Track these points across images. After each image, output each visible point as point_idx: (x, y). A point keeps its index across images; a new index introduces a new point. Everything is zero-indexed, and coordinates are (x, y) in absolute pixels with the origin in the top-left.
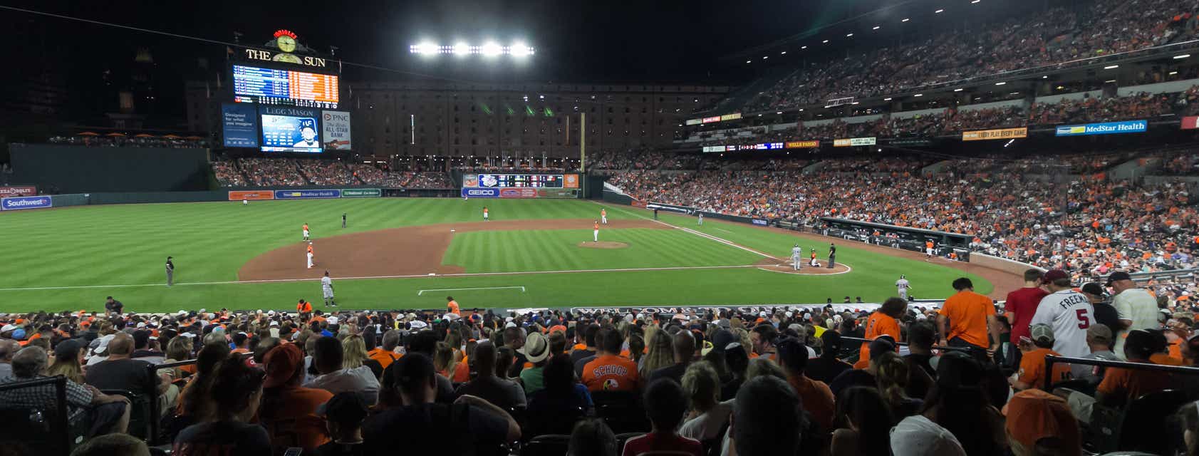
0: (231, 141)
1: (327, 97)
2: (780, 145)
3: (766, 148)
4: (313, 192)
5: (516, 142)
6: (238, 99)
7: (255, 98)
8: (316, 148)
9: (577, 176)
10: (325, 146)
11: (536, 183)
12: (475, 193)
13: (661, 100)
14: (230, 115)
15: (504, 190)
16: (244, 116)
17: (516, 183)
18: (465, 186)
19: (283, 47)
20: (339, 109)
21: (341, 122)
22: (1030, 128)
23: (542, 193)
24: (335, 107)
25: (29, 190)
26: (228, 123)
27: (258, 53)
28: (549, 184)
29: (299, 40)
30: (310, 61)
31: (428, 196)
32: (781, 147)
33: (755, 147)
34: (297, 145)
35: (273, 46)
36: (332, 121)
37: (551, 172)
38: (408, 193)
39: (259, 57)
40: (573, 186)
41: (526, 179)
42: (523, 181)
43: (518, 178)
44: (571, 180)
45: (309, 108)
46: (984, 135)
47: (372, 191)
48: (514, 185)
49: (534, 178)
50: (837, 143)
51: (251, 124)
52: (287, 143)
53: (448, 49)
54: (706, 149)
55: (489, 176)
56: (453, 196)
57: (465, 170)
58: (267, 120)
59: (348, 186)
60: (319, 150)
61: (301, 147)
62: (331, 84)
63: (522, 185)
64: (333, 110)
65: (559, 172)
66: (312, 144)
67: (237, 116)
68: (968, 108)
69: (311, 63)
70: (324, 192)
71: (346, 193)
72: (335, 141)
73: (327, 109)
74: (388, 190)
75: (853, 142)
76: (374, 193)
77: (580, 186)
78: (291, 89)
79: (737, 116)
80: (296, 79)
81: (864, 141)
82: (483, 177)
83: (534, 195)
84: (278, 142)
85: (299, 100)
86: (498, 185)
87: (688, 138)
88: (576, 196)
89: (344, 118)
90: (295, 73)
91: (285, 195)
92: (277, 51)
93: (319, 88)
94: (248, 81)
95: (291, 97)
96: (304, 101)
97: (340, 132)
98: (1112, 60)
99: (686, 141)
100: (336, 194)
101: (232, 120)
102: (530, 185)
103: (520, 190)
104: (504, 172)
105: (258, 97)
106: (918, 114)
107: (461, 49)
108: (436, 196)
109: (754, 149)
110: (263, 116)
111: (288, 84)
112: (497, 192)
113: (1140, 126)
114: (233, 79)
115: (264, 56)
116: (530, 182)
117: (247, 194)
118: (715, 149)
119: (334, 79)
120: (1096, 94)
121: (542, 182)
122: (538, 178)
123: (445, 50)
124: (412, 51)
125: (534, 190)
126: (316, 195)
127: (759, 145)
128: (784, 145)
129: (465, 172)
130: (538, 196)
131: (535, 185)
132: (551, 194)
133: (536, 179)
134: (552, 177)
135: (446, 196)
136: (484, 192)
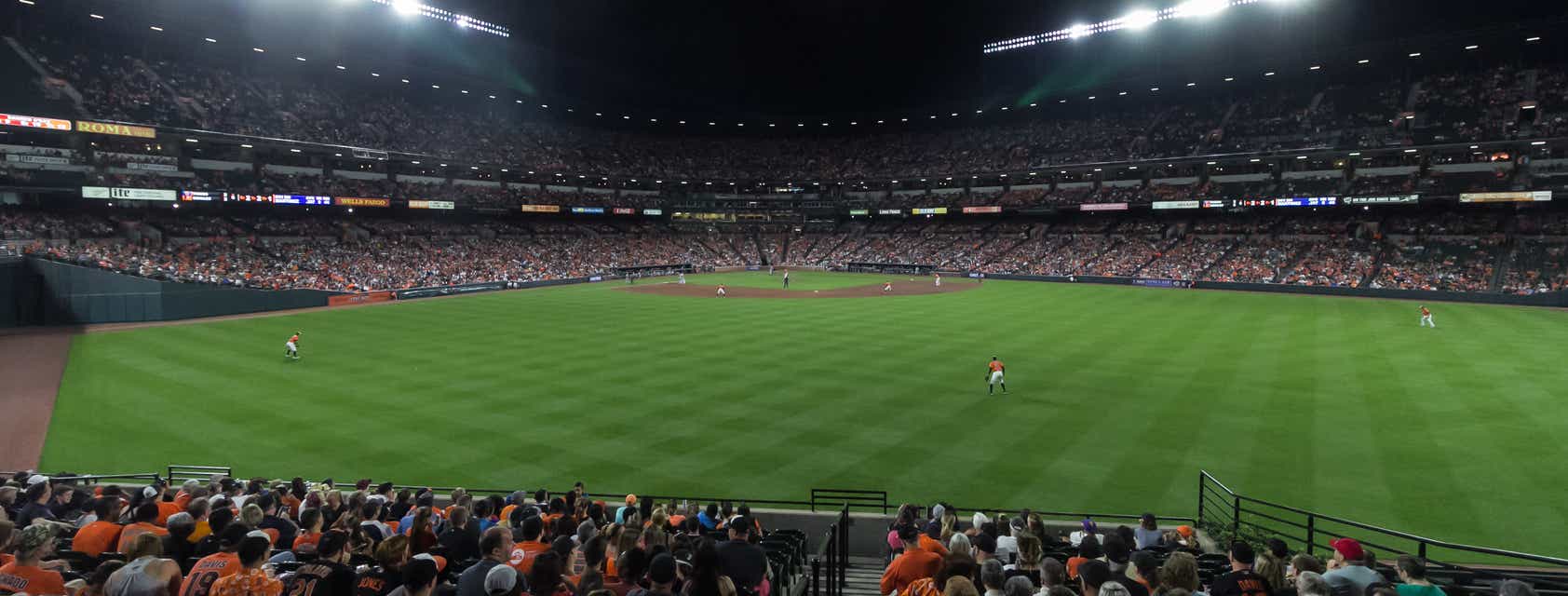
2: (327, 200)
3: (297, 201)
22: (561, 206)
32: (327, 203)
46: (536, 208)
50: (412, 204)
54: (94, 192)
75: (431, 204)
81: (442, 205)
127: (277, 196)
128: (332, 201)
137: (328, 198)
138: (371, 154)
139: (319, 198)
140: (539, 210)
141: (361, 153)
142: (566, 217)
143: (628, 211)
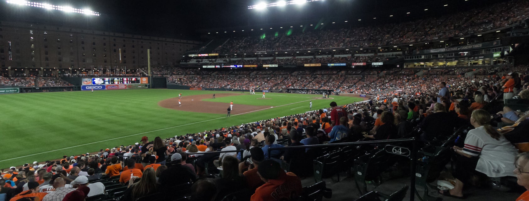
3: (235, 67)
5: (89, 61)
9: (147, 78)
11: (126, 82)
12: (90, 88)
13: (166, 44)
15: (108, 86)
17: (115, 82)
18: (84, 84)
22: (321, 64)
23: (130, 87)
28: (133, 82)
31: (55, 91)
32: (242, 67)
33: (230, 66)
37: (134, 76)
38: (41, 90)
40: (146, 82)
42: (119, 81)
43: (116, 79)
44: (145, 80)
46: (310, 65)
48: (114, 83)
49: (125, 79)
50: (264, 66)
54: (204, 67)
55: (99, 79)
56: (76, 90)
57: (83, 76)
63: (118, 83)
65: (138, 76)
68: (299, 57)
74: (24, 88)
75: (270, 66)
76: (13, 91)
77: (149, 82)
79: (217, 54)
81: (273, 66)
82: (95, 79)
83: (125, 88)
86: (104, 83)
87: (189, 62)
88: (147, 87)
98: (334, 49)
99: (188, 63)
102: (123, 83)
103: (117, 86)
104: (107, 77)
106: (285, 58)
107: (46, 6)
108: (63, 91)
109: (229, 67)
112: (104, 87)
113: (344, 64)
116: (123, 81)
118: (209, 67)
120: (330, 56)
121: (129, 81)
122: (127, 79)
125: (125, 85)
129: (83, 77)
130: (127, 88)
131: (125, 83)
132: (134, 87)
133: (126, 80)
134: (134, 79)
135: (70, 91)
136: (96, 87)
138: (261, 53)
139: (240, 66)
140: (311, 66)
141: (258, 53)
142: (324, 68)
143: (362, 64)
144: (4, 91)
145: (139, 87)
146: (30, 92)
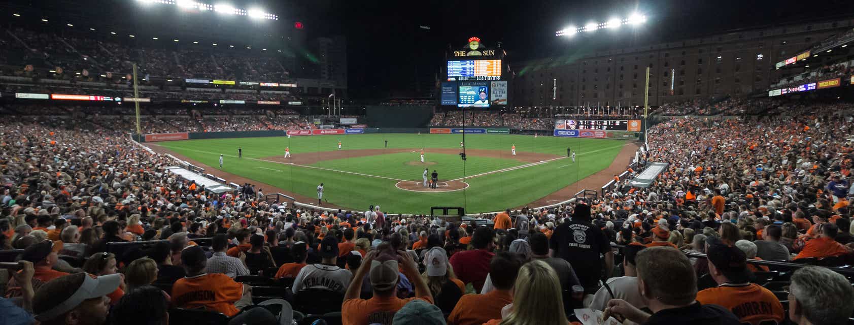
0: (445, 102)
1: (494, 74)
3: (804, 89)
4: (471, 130)
6: (449, 79)
7: (457, 78)
8: (486, 104)
9: (640, 121)
10: (491, 103)
12: (562, 133)
14: (445, 88)
15: (581, 132)
16: (451, 88)
18: (556, 128)
19: (472, 47)
20: (501, 80)
21: (502, 88)
23: (610, 135)
24: (499, 79)
25: (364, 126)
26: (444, 93)
27: (460, 53)
28: (616, 127)
29: (481, 42)
30: (486, 53)
32: (814, 88)
34: (477, 102)
35: (467, 47)
36: (497, 88)
37: (617, 118)
38: (525, 132)
39: (460, 55)
40: (636, 129)
41: (599, 123)
42: (597, 125)
43: (593, 122)
44: (635, 125)
45: (484, 81)
47: (503, 130)
48: (590, 128)
50: (852, 80)
51: (454, 92)
52: (471, 102)
53: (582, 30)
54: (771, 94)
55: (573, 121)
56: (549, 135)
57: (558, 116)
58: (463, 90)
59: (492, 127)
60: (488, 106)
61: (479, 104)
62: (497, 64)
63: (595, 128)
64: (498, 80)
65: (626, 118)
66: (483, 102)
67: (448, 88)
69: (487, 54)
70: (477, 130)
71: (489, 131)
72: (498, 100)
73: (494, 81)
74: (513, 130)
76: (506, 132)
77: (642, 130)
78: (475, 71)
80: (478, 64)
82: (568, 121)
83: (604, 136)
84: (467, 101)
85: (479, 77)
86: (578, 128)
88: (638, 138)
89: (503, 85)
90: (478, 61)
91: (456, 131)
92: (470, 50)
93: (490, 68)
94: (455, 68)
95: (475, 75)
96: (481, 77)
97: (501, 95)
100: (483, 131)
101: (447, 90)
102: (601, 128)
103: (593, 132)
104: (583, 118)
105: (458, 77)
107: (591, 27)
110: (460, 87)
111: (473, 68)
112: (577, 133)
114: (447, 68)
115: (462, 54)
116: (602, 125)
117: (438, 130)
119: (499, 61)
121: (611, 126)
122: (608, 122)
123: (579, 30)
124: (557, 35)
125: (604, 132)
126: (472, 131)
127: (801, 87)
128: (816, 86)
129: (558, 118)
130: (606, 137)
131: (605, 127)
132: (616, 135)
133: (606, 124)
134: (619, 122)
135: (544, 135)
136: (569, 133)
137: (815, 84)
139: (812, 85)
144: (497, 131)
145: (624, 136)
146: (518, 134)
